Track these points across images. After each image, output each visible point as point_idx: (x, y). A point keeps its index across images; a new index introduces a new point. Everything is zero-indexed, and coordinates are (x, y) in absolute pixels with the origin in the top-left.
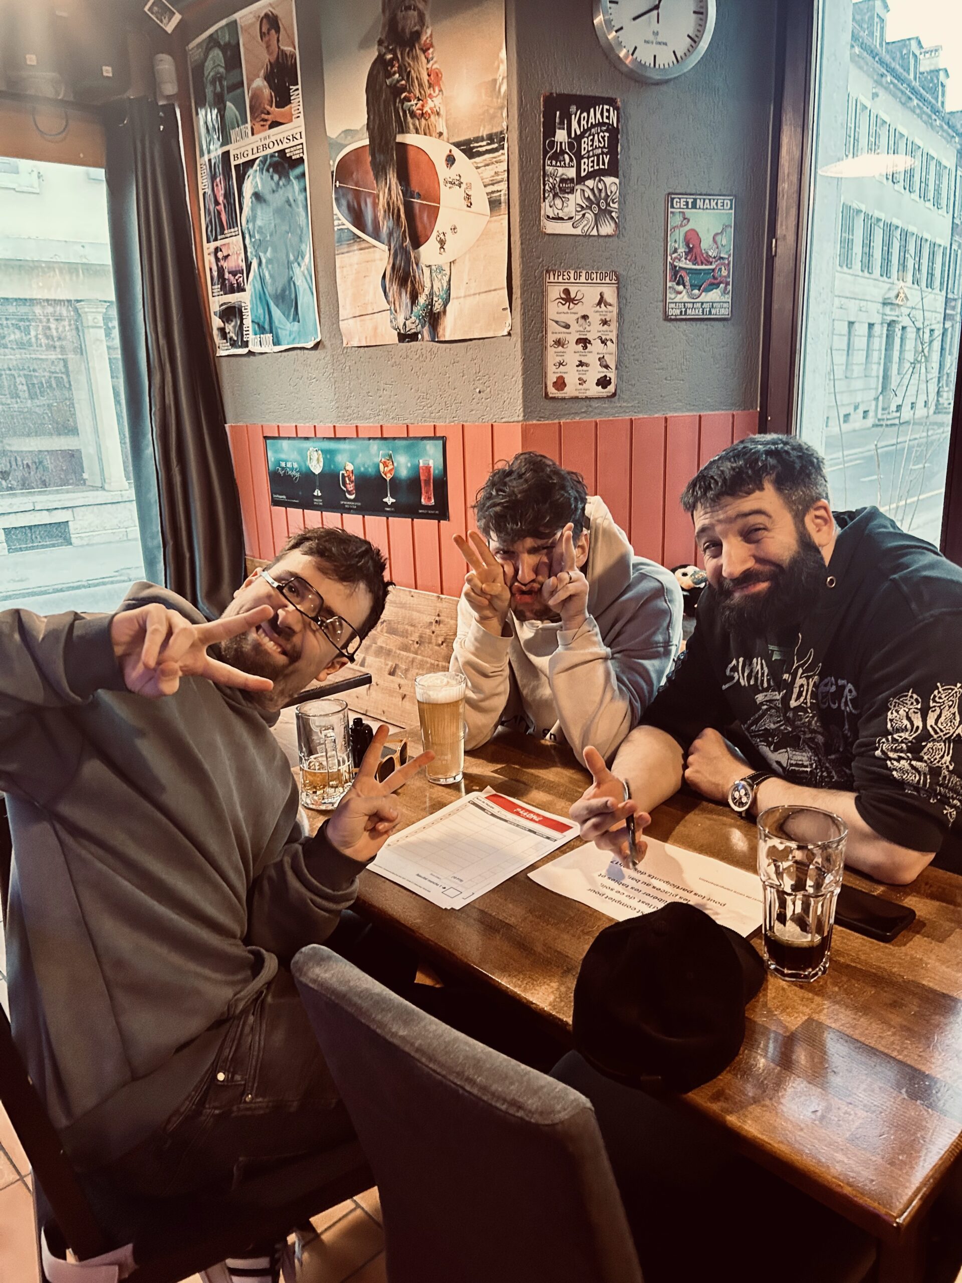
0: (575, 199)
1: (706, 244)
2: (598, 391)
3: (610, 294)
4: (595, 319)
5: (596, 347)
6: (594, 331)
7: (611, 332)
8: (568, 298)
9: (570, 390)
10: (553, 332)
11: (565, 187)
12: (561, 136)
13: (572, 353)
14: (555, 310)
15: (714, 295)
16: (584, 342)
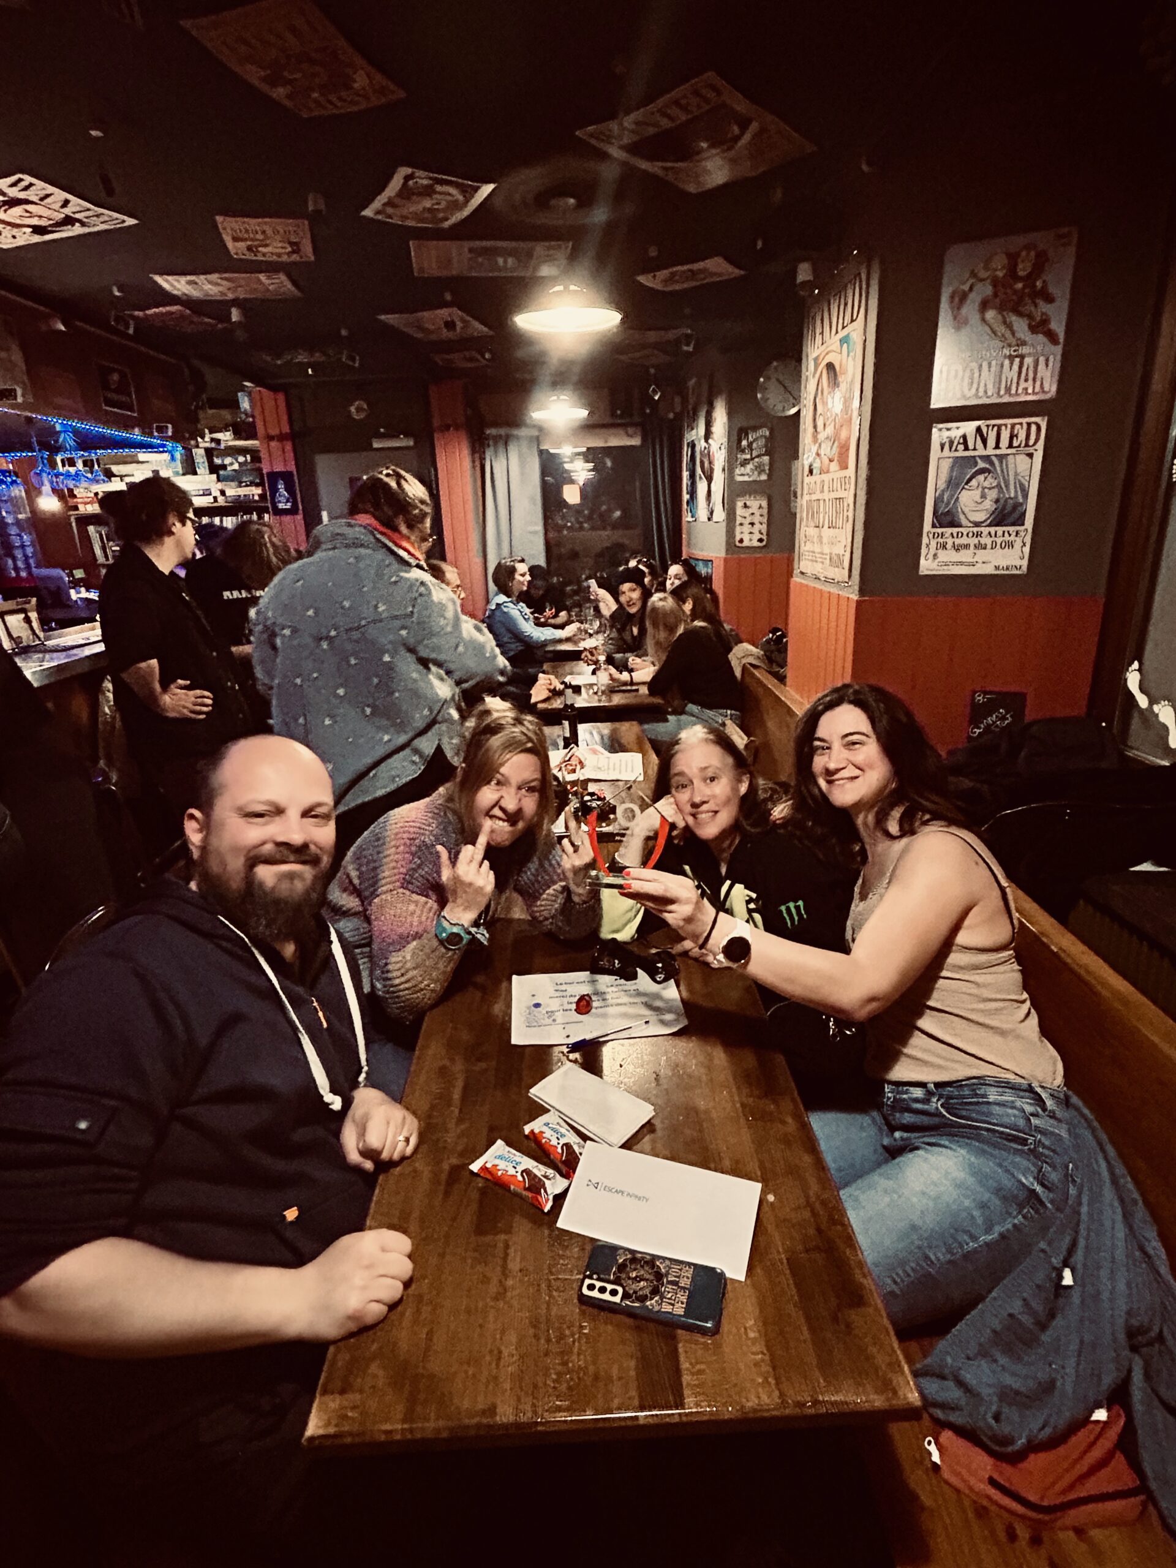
0: (750, 467)
2: (759, 544)
3: (764, 504)
4: (757, 513)
5: (757, 526)
6: (757, 519)
7: (765, 520)
8: (745, 506)
9: (746, 543)
10: (739, 520)
11: (744, 463)
12: (744, 443)
13: (747, 528)
14: (740, 511)
16: (752, 524)
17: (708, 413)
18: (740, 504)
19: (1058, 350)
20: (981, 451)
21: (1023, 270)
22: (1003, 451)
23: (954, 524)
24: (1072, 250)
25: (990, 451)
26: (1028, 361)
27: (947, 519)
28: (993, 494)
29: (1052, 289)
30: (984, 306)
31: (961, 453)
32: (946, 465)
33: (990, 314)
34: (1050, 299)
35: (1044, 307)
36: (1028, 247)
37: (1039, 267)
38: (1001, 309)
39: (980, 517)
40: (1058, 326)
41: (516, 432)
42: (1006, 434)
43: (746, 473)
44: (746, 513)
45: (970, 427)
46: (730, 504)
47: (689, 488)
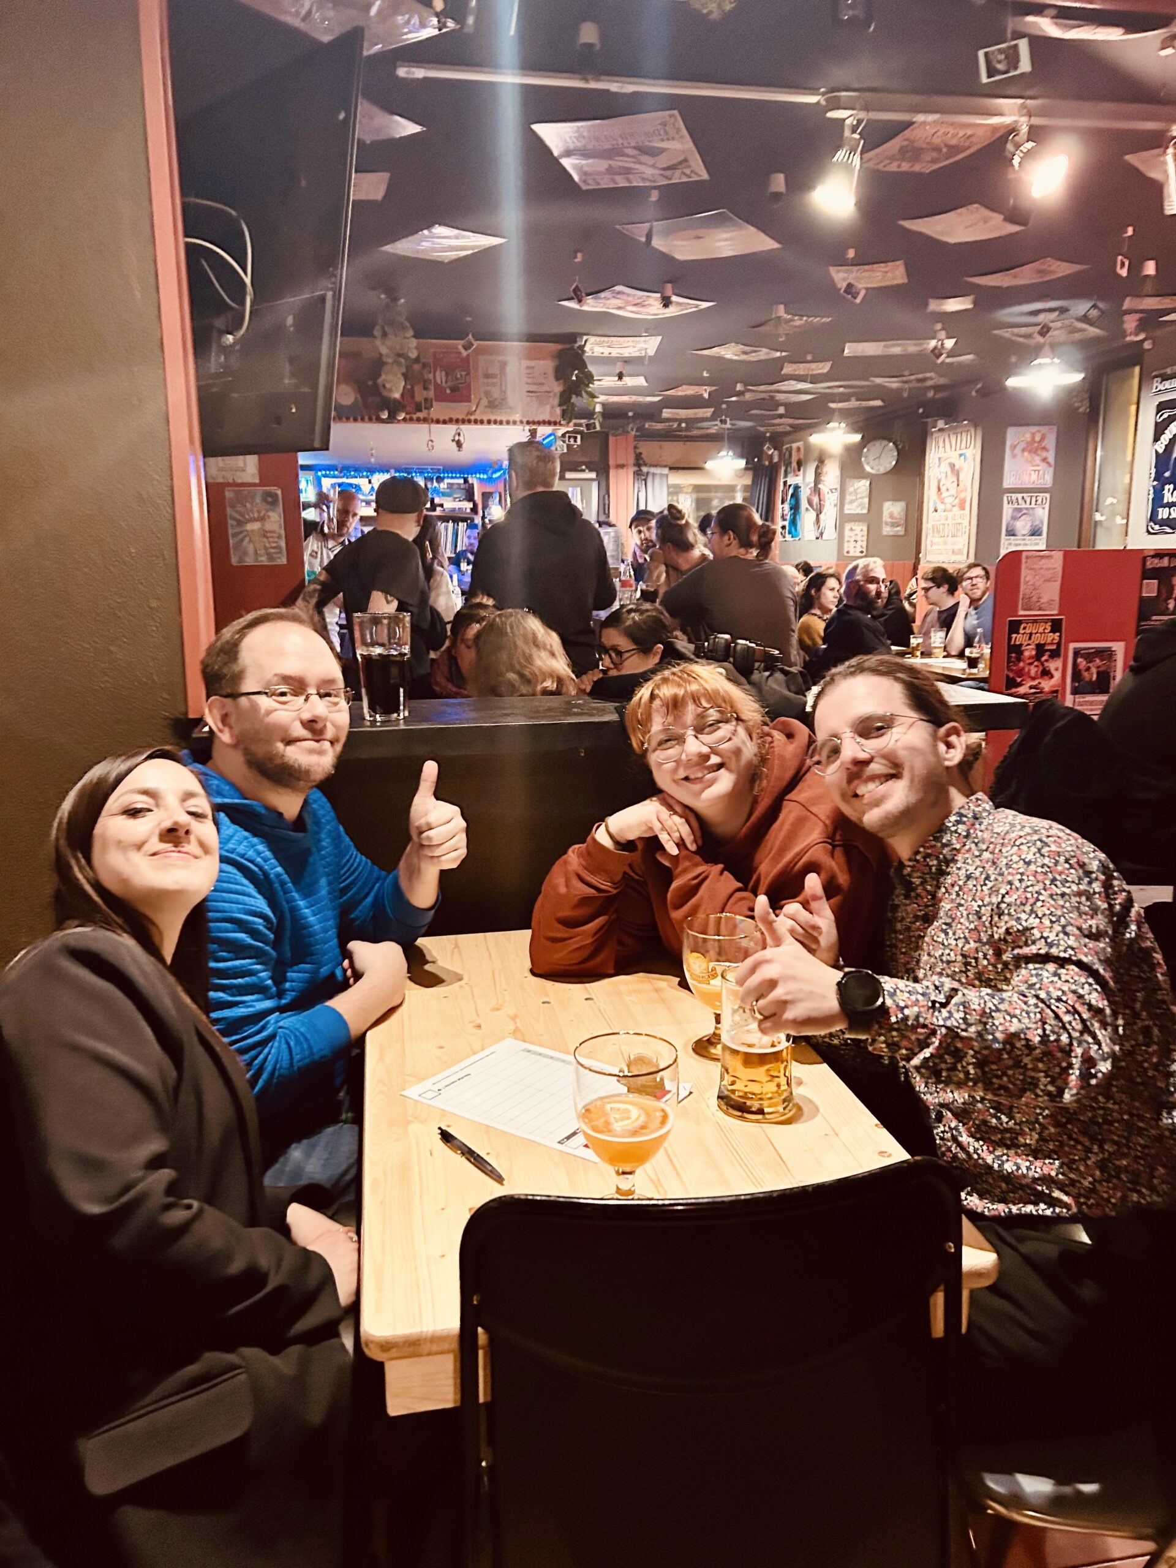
0: (855, 504)
1: (896, 515)
3: (865, 529)
4: (860, 534)
5: (859, 543)
6: (859, 538)
7: (865, 538)
8: (851, 529)
9: (851, 554)
10: (846, 539)
11: (852, 502)
13: (853, 544)
14: (847, 533)
15: (899, 528)
16: (856, 541)
17: (817, 467)
18: (847, 528)
19: (1051, 470)
20: (1024, 506)
21: (1037, 439)
22: (1033, 506)
23: (1014, 535)
24: (1055, 434)
25: (1028, 506)
26: (1041, 472)
27: (1011, 533)
28: (1029, 524)
29: (1048, 447)
30: (1023, 450)
31: (1016, 506)
32: (1010, 511)
33: (1026, 454)
34: (1047, 451)
35: (1044, 454)
36: (1039, 431)
37: (1043, 439)
38: (1030, 452)
39: (1025, 532)
40: (1051, 459)
41: (653, 470)
42: (1034, 500)
43: (849, 509)
44: (852, 534)
45: (1020, 496)
46: (840, 529)
47: (788, 517)
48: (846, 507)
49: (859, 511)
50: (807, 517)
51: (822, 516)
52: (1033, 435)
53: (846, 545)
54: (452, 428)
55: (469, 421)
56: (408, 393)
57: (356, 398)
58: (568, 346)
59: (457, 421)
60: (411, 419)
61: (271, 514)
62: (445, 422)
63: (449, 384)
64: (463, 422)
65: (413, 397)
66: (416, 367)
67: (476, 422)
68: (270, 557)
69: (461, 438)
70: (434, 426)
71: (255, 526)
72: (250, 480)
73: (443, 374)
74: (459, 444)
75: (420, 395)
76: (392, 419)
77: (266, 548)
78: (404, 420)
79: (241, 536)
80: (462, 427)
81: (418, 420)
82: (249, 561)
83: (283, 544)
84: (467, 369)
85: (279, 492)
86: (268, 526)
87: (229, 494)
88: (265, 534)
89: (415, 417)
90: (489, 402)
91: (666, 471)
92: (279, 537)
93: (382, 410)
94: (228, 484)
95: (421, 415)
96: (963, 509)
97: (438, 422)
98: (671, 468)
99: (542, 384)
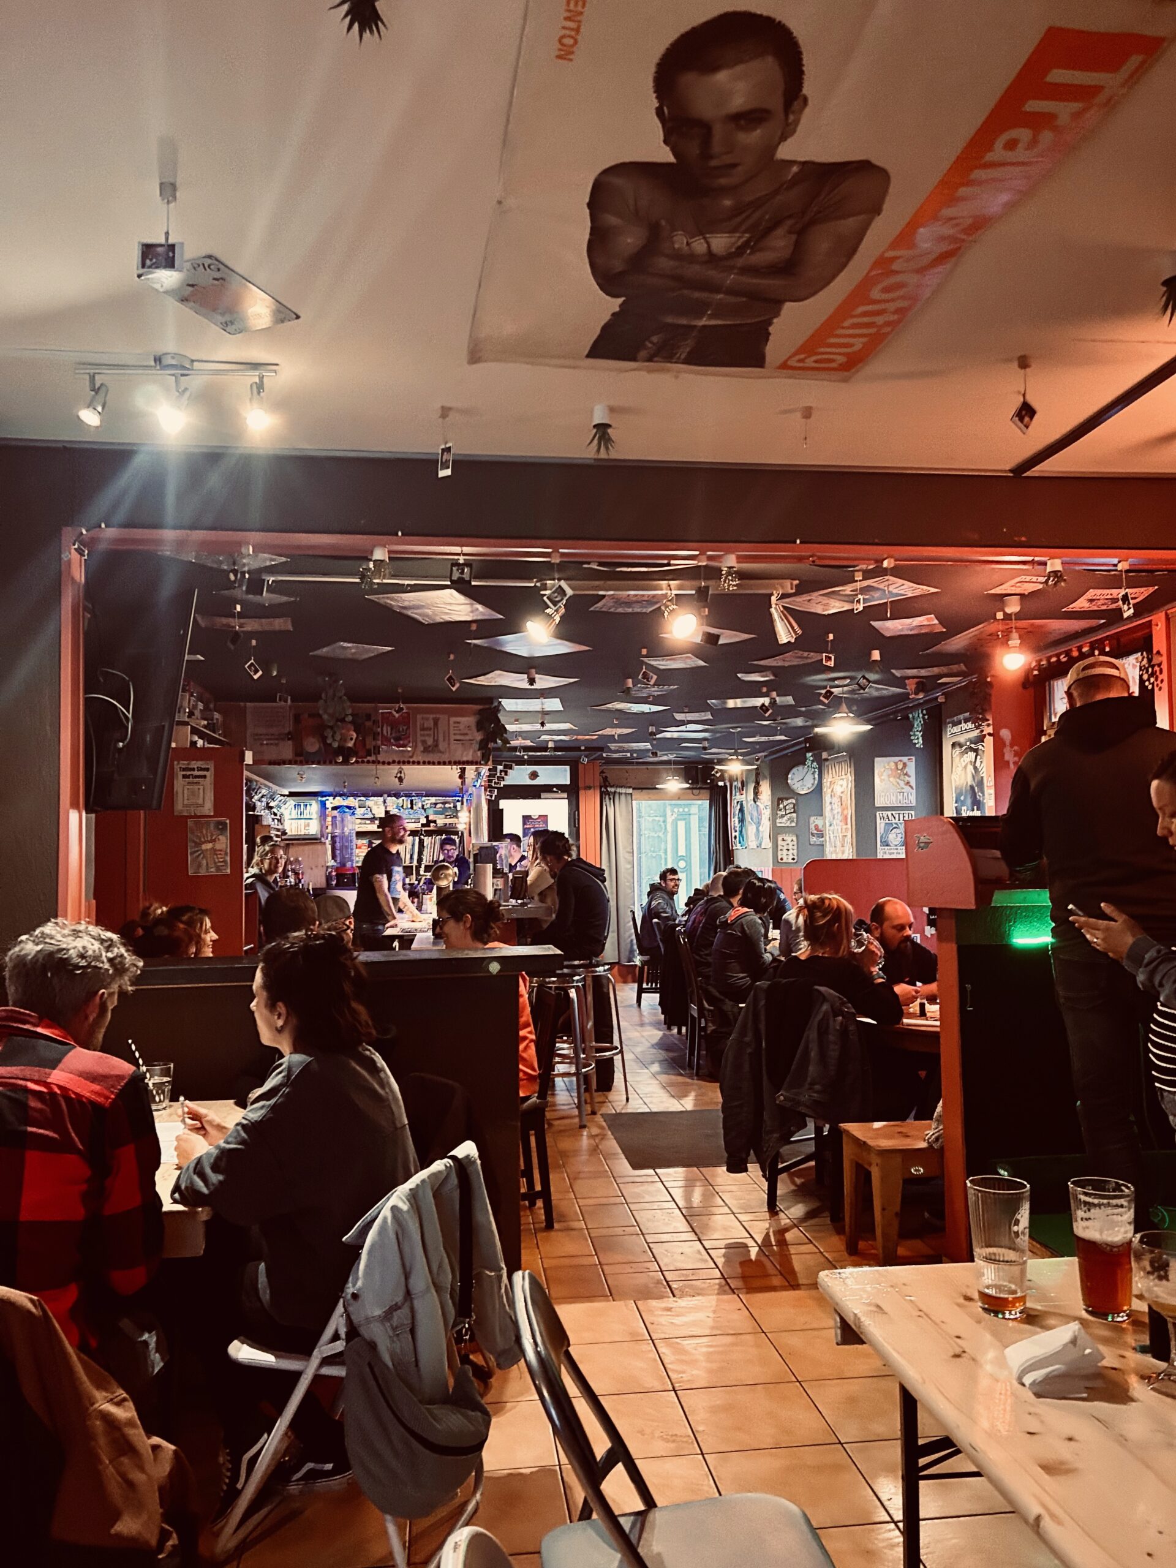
0: (786, 818)
1: (820, 827)
2: (792, 861)
4: (791, 844)
5: (791, 852)
6: (790, 847)
7: (795, 847)
8: (783, 840)
9: (784, 861)
10: (780, 848)
11: (783, 816)
12: (781, 806)
13: (785, 852)
16: (788, 850)
17: (755, 787)
18: (780, 838)
19: (914, 791)
20: (894, 821)
21: (900, 767)
22: (901, 821)
23: (887, 845)
24: (914, 763)
25: (897, 821)
26: (905, 794)
27: (885, 844)
28: (900, 836)
29: (909, 773)
30: (889, 776)
31: (887, 821)
32: (883, 825)
33: (891, 779)
34: (909, 776)
35: (907, 778)
36: (901, 761)
37: (904, 767)
38: (895, 777)
39: (897, 843)
40: (913, 783)
41: (619, 790)
42: (901, 816)
43: (783, 822)
44: (784, 843)
45: (889, 813)
46: (774, 838)
47: (737, 829)
48: (778, 821)
49: (788, 824)
50: (751, 829)
51: (760, 828)
52: (896, 764)
53: (780, 853)
54: (395, 769)
55: (409, 763)
56: (361, 743)
57: (320, 747)
58: (487, 706)
59: (399, 763)
60: (363, 762)
61: (220, 837)
62: (389, 764)
63: (393, 735)
64: (404, 763)
65: (365, 745)
66: (368, 724)
67: (414, 763)
68: (218, 869)
69: (402, 775)
70: (380, 767)
71: (209, 846)
72: (207, 813)
73: (389, 729)
74: (401, 780)
75: (370, 743)
76: (346, 762)
77: (215, 863)
78: (357, 762)
79: (197, 854)
80: (403, 767)
81: (368, 762)
82: (203, 872)
83: (228, 859)
84: (407, 724)
85: (228, 821)
86: (218, 847)
87: (190, 822)
88: (214, 851)
89: (365, 760)
90: (425, 748)
91: (630, 791)
92: (226, 854)
93: (338, 756)
94: (191, 817)
95: (372, 758)
96: (847, 824)
97: (384, 763)
98: (634, 789)
99: (466, 734)
